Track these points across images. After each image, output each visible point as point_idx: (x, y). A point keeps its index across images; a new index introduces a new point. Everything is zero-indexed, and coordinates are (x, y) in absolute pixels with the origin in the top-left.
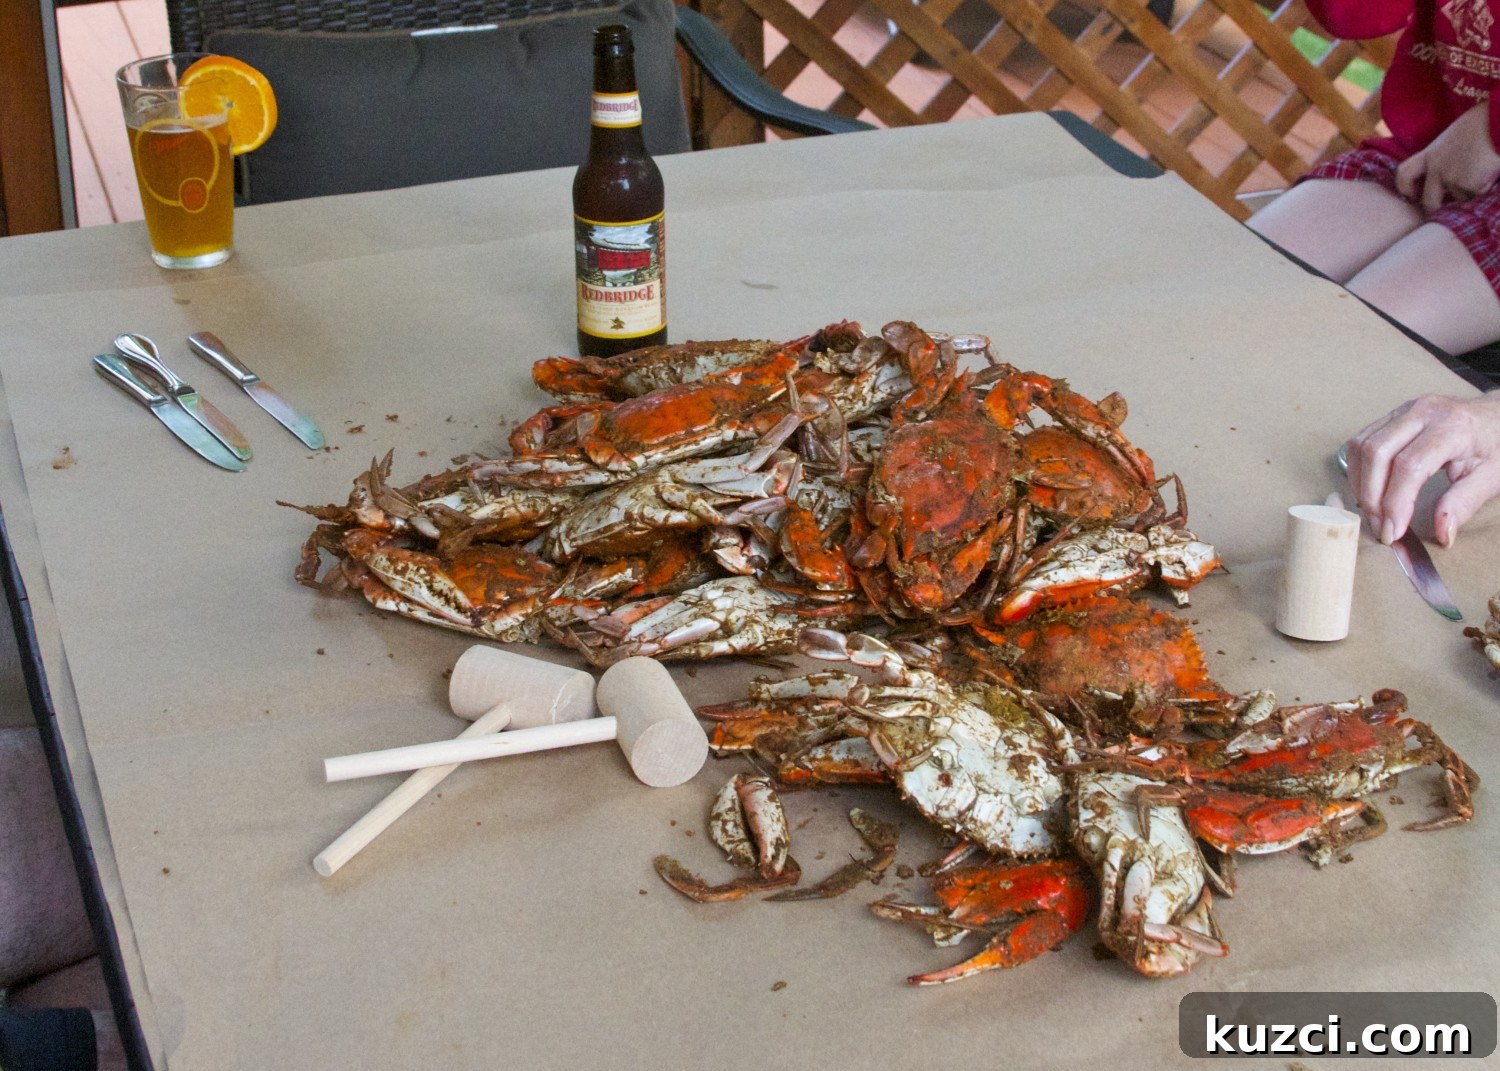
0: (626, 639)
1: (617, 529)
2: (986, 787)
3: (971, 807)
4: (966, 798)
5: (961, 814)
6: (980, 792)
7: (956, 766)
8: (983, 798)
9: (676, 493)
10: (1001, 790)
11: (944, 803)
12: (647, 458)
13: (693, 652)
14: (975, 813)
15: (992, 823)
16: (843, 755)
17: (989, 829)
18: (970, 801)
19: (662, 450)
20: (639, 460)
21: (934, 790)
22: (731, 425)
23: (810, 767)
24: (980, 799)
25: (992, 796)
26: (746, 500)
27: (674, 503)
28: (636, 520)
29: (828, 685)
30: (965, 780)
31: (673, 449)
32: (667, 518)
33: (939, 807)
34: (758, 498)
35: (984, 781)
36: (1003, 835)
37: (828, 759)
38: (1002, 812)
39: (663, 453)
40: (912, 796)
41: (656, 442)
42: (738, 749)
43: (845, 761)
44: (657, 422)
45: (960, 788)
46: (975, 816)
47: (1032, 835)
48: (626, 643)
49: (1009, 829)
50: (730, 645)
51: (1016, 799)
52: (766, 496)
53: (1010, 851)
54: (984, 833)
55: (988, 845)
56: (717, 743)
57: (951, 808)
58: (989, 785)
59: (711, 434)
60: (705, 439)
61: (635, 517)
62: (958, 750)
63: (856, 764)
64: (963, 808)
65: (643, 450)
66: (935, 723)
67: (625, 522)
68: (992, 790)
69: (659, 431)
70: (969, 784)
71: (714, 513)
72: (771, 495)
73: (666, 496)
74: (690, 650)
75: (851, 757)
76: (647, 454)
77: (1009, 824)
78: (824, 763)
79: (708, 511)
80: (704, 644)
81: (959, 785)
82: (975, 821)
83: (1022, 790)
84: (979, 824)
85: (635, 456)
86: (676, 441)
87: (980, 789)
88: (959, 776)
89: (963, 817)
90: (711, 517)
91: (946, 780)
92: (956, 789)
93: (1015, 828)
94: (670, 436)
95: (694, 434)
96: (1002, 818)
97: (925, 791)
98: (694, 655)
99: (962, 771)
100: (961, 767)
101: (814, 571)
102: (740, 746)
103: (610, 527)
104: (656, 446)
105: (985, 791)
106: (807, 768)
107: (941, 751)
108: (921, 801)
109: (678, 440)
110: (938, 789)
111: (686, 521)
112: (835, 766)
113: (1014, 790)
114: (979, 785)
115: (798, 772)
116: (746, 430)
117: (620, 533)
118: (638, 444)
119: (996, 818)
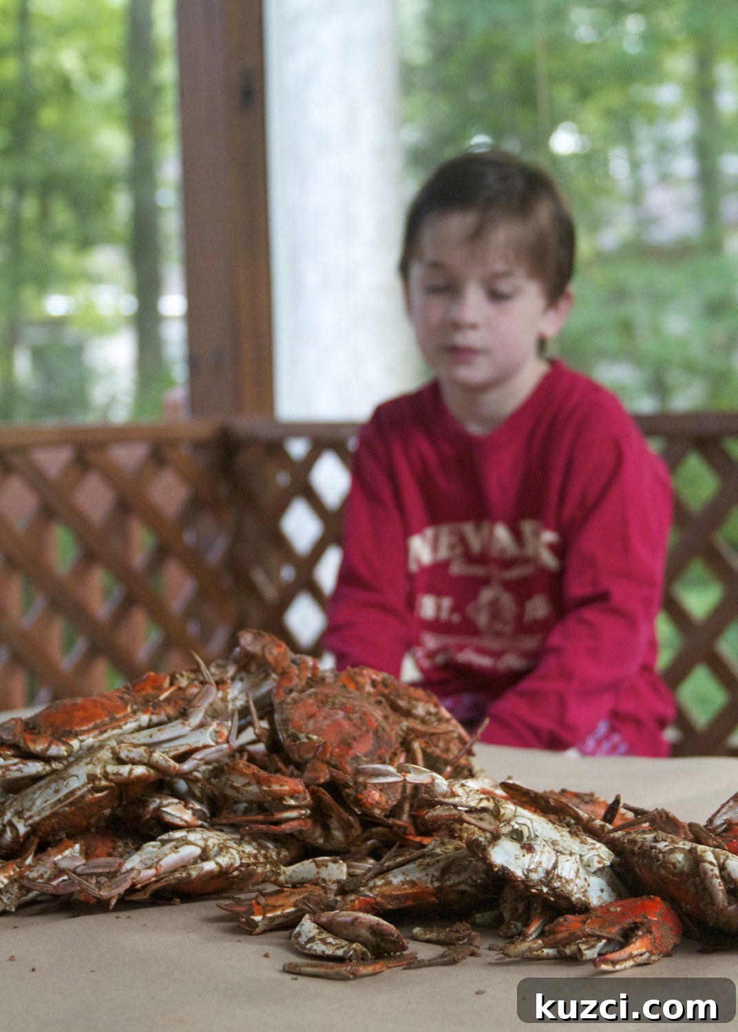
0: (124, 870)
1: (79, 793)
2: (561, 849)
3: (555, 867)
4: (549, 860)
5: (548, 873)
6: (559, 854)
7: (533, 836)
8: (562, 858)
9: (134, 750)
10: (573, 851)
11: (533, 866)
12: (81, 741)
13: (184, 875)
14: (559, 871)
15: (574, 879)
16: (401, 878)
17: (572, 884)
18: (553, 861)
19: (92, 734)
20: (75, 743)
21: (521, 857)
22: (145, 712)
23: (371, 895)
24: (560, 859)
25: (568, 856)
26: (197, 750)
27: (134, 759)
28: (100, 780)
29: (328, 868)
30: (544, 846)
31: (102, 733)
32: (130, 772)
33: (529, 871)
34: (206, 747)
35: (558, 845)
36: (583, 890)
37: (388, 883)
38: (578, 870)
39: (94, 737)
40: (503, 866)
41: (85, 728)
42: (282, 913)
43: (403, 883)
44: (81, 714)
45: (542, 852)
46: (560, 874)
47: (602, 891)
48: (125, 873)
49: (586, 884)
50: (217, 863)
51: (585, 858)
52: (213, 744)
53: (589, 904)
54: (569, 888)
55: (574, 899)
56: (259, 914)
57: (540, 869)
58: (563, 848)
59: (131, 720)
60: (126, 723)
61: (99, 776)
62: (532, 823)
63: (413, 883)
64: (549, 868)
65: (76, 735)
66: (503, 808)
67: (88, 783)
68: (567, 852)
69: (86, 720)
70: (547, 849)
71: (172, 762)
72: (217, 743)
73: (123, 755)
74: (181, 874)
75: (408, 879)
76: (81, 738)
77: (585, 880)
78: (385, 888)
79: (167, 761)
80: (192, 866)
81: (540, 850)
82: (561, 878)
83: (589, 850)
84: (564, 881)
85: (70, 740)
86: (104, 726)
87: (558, 852)
88: (539, 842)
89: (551, 876)
90: (170, 766)
91: (529, 848)
92: (539, 853)
93: (590, 884)
94: (98, 722)
95: (117, 720)
96: (580, 875)
97: (512, 860)
98: (186, 877)
99: (539, 840)
100: (537, 836)
101: (282, 786)
102: (284, 910)
103: (72, 793)
104: (88, 732)
105: (562, 853)
106: (369, 896)
107: (519, 824)
108: (512, 868)
109: (105, 725)
110: (524, 856)
111: (147, 773)
112: (396, 888)
113: (583, 850)
114: (557, 848)
115: (363, 900)
116: (158, 714)
117: (83, 796)
118: (70, 732)
119: (575, 875)
